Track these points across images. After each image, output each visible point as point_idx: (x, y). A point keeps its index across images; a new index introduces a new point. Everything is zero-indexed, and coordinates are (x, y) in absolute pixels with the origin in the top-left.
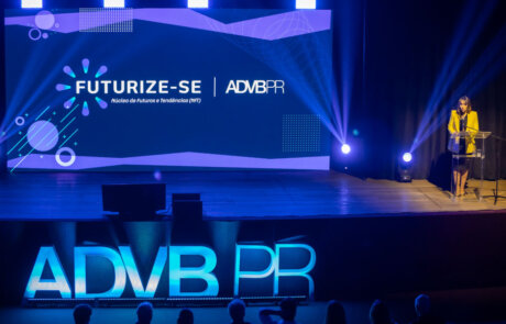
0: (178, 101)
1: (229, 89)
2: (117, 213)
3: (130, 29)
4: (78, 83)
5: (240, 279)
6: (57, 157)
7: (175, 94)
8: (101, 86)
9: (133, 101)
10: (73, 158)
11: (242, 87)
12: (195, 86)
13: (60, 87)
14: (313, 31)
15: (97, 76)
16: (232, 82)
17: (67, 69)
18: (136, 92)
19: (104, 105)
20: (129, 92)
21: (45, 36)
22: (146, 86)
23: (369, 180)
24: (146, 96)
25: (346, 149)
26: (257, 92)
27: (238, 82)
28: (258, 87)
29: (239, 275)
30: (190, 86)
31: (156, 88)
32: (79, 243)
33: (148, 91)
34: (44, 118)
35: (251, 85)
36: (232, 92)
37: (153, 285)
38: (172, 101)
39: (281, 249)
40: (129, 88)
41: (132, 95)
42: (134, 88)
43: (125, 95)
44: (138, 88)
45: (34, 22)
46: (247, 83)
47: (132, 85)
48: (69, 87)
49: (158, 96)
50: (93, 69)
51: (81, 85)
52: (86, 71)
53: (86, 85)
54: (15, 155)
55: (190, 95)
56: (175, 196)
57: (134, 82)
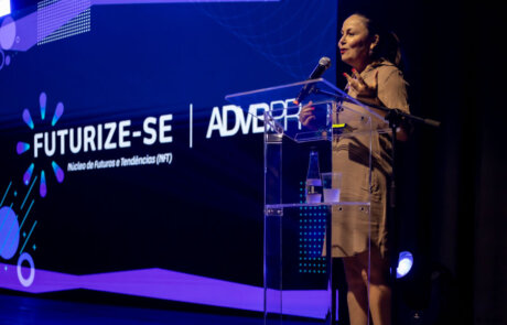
0: (143, 161)
1: (212, 127)
3: (85, 27)
4: (36, 137)
7: (138, 148)
9: (90, 165)
11: (231, 123)
12: (164, 127)
13: (20, 148)
15: (53, 122)
16: (216, 111)
17: (26, 115)
19: (60, 177)
20: (86, 148)
22: (106, 132)
27: (226, 109)
30: (156, 127)
31: (115, 139)
33: (109, 146)
35: (246, 115)
36: (216, 134)
38: (135, 161)
40: (87, 140)
41: (90, 154)
42: (91, 140)
43: (84, 156)
44: (96, 140)
46: (238, 111)
47: (90, 134)
48: (28, 147)
49: (118, 153)
51: (39, 141)
52: (43, 115)
53: (43, 140)
55: (158, 148)
57: (91, 128)
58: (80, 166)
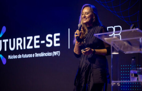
8: (3, 45)
9: (20, 57)
12: (56, 39)
38: (42, 55)
40: (18, 44)
42: (20, 44)
47: (19, 41)
55: (53, 49)
57: (20, 39)
58: (15, 57)
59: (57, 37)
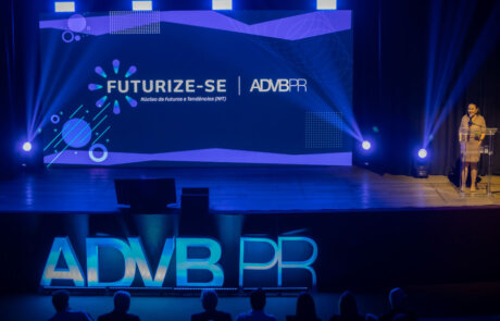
0: (205, 99)
1: (253, 87)
2: (129, 206)
3: (157, 31)
4: (109, 83)
5: (245, 271)
6: (91, 153)
7: (201, 93)
8: (131, 86)
9: (161, 99)
10: (106, 154)
11: (266, 85)
12: (220, 85)
13: (92, 87)
14: (334, 30)
15: (127, 76)
16: (256, 81)
17: (98, 70)
18: (164, 91)
19: (134, 104)
20: (157, 91)
21: (78, 38)
22: (174, 85)
23: (386, 175)
24: (174, 95)
25: (366, 145)
26: (281, 90)
27: (262, 81)
28: (282, 85)
29: (244, 266)
30: (215, 85)
31: (183, 87)
32: (92, 234)
33: (176, 90)
34: (78, 116)
35: (274, 83)
36: (256, 90)
37: (161, 275)
38: (199, 99)
39: (283, 242)
40: (158, 87)
41: (161, 94)
42: (162, 87)
43: (153, 94)
44: (166, 87)
45: (66, 25)
46: (270, 82)
47: (160, 84)
48: (100, 87)
49: (185, 94)
50: (123, 69)
51: (112, 84)
52: (116, 71)
53: (116, 84)
54: (51, 151)
55: (215, 94)
56: (184, 190)
57: (162, 81)
58: (153, 99)
59: (222, 83)
